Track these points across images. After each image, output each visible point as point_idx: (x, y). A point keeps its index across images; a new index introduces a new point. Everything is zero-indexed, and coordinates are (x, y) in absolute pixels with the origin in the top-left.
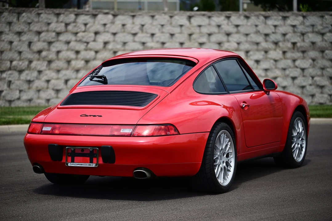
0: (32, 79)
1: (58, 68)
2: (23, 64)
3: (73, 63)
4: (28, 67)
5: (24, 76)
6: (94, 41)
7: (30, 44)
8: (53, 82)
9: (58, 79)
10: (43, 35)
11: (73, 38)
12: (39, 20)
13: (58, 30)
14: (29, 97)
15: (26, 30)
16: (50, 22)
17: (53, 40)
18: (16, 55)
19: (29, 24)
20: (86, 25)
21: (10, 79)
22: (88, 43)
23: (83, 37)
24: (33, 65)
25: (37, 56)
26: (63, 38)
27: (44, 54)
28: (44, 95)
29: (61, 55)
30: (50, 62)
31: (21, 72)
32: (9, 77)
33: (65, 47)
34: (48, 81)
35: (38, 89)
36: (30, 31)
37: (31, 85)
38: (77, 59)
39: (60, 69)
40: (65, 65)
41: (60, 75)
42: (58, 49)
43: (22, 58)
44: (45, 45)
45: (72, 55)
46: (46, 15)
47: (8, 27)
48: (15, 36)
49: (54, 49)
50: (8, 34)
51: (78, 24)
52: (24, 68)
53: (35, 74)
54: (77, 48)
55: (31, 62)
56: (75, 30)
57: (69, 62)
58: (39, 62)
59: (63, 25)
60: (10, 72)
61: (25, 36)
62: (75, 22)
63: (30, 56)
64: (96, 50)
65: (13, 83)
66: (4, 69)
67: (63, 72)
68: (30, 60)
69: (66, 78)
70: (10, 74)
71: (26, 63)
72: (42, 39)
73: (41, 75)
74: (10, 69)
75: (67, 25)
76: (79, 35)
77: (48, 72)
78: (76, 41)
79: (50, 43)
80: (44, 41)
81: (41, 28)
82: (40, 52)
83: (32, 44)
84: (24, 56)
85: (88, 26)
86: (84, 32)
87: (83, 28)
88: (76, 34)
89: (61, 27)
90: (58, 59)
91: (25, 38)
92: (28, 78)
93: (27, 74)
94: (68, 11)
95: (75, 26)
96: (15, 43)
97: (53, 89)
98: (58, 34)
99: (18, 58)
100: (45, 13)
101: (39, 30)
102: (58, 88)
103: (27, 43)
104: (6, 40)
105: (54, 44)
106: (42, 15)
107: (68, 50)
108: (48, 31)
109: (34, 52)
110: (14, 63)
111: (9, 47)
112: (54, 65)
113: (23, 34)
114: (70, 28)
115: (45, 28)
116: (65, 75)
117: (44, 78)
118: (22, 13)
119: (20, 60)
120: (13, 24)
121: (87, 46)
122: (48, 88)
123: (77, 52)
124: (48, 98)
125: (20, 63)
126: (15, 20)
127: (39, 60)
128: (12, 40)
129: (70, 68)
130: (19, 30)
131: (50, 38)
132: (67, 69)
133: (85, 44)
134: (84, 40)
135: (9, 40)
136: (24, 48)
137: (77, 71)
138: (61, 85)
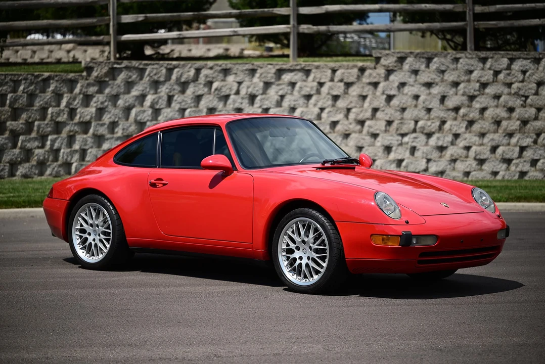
0: (445, 145)
1: (483, 131)
2: (433, 125)
3: (504, 124)
5: (433, 141)
6: (536, 94)
7: (443, 99)
8: (474, 148)
9: (482, 145)
10: (462, 86)
11: (506, 90)
12: (457, 67)
13: (483, 80)
14: (440, 169)
15: (438, 80)
16: (472, 68)
17: (476, 93)
18: (423, 114)
19: (443, 72)
20: (524, 72)
21: (414, 144)
22: (527, 97)
23: (519, 89)
24: (447, 126)
25: (453, 114)
26: (489, 90)
27: (462, 111)
28: (461, 166)
29: (488, 113)
30: (471, 122)
31: (429, 135)
32: (413, 142)
33: (493, 103)
34: (468, 148)
35: (453, 158)
36: (442, 81)
37: (444, 153)
38: (509, 118)
39: (485, 132)
40: (493, 127)
41: (486, 140)
42: (483, 105)
43: (432, 117)
44: (465, 100)
45: (503, 113)
46: (467, 60)
47: (413, 76)
48: (423, 88)
49: (477, 105)
50: (412, 86)
51: (513, 72)
52: (433, 130)
53: (450, 138)
54: (510, 104)
55: (443, 122)
56: (508, 80)
57: (498, 123)
58: (455, 123)
59: (491, 72)
60: (414, 135)
61: (437, 87)
62: (509, 68)
63: (443, 114)
64: (538, 106)
65: (418, 150)
66: (406, 131)
67: (490, 136)
68: (443, 119)
69: (494, 144)
70: (415, 138)
71: (438, 124)
72: (461, 92)
73: (459, 140)
74: (414, 131)
75: (497, 73)
76: (514, 86)
77: (467, 135)
78: (509, 94)
79: (472, 97)
80: (463, 95)
81: (459, 76)
82: (456, 109)
83: (446, 99)
84: (434, 114)
85: (528, 74)
86: (522, 81)
87: (521, 77)
88: (509, 85)
89: (488, 76)
90: (482, 118)
91: (435, 90)
92: (440, 143)
93: (438, 138)
94: (499, 53)
95: (509, 74)
96: (421, 99)
97: (475, 159)
98: (484, 85)
99: (426, 117)
100: (467, 57)
101: (457, 80)
102: (482, 157)
103: (439, 97)
104: (410, 93)
105: (477, 99)
106: (461, 60)
107: (497, 106)
108: (468, 81)
109: (449, 110)
110: (420, 124)
111: (414, 102)
112: (476, 127)
113: (434, 85)
114: (501, 76)
115: (463, 78)
116: (493, 140)
117: (461, 143)
118: (433, 58)
119: (429, 119)
120: (420, 73)
121: (525, 101)
122: (467, 157)
123: (511, 110)
124: (468, 170)
125: (429, 123)
126: (423, 67)
127: (455, 119)
128: (419, 93)
129: (500, 131)
130: (429, 80)
131: (472, 91)
132: (496, 131)
133: (524, 99)
134: (521, 93)
135: (414, 93)
136: (435, 104)
137: (510, 135)
138: (486, 153)
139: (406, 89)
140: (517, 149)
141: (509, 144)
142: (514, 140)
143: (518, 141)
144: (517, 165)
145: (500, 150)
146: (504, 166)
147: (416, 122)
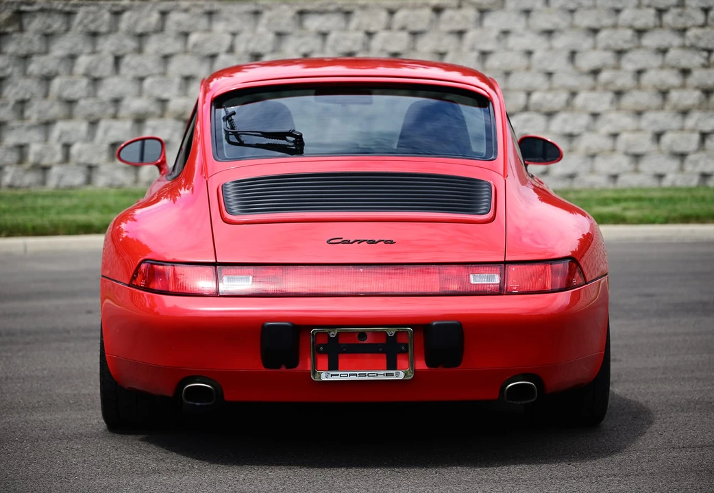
0: (576, 131)
1: (639, 108)
2: (556, 99)
3: (674, 96)
4: (569, 105)
5: (557, 124)
7: (573, 54)
8: (624, 137)
9: (638, 130)
10: (603, 35)
11: (676, 40)
12: (595, 3)
13: (639, 24)
14: (569, 170)
15: (563, 25)
16: (620, 6)
17: (625, 46)
18: (540, 81)
19: (572, 11)
20: (707, 10)
21: (525, 131)
22: (711, 51)
23: (698, 38)
24: (579, 100)
25: (589, 81)
26: (650, 41)
27: (605, 76)
28: (604, 166)
29: (646, 79)
30: (619, 94)
31: (550, 115)
32: (522, 127)
33: (655, 61)
34: (615, 136)
35: (592, 151)
36: (572, 26)
37: (575, 144)
38: (683, 86)
39: (643, 109)
40: (657, 101)
41: (644, 123)
42: (639, 66)
43: (555, 85)
44: (609, 57)
45: (672, 79)
47: (523, 19)
48: (540, 40)
49: (631, 63)
50: (521, 35)
51: (688, 10)
52: (557, 108)
53: (584, 120)
54: (684, 63)
55: (574, 94)
56: (680, 23)
57: (664, 93)
58: (592, 95)
59: (652, 12)
60: (525, 116)
61: (563, 38)
62: (680, 4)
63: (572, 82)
66: (514, 109)
67: (650, 116)
68: (573, 89)
69: (657, 128)
70: (527, 121)
71: (563, 96)
72: (601, 44)
73: (600, 122)
74: (526, 109)
75: (661, 12)
76: (691, 34)
77: (613, 116)
78: (683, 47)
79: (620, 53)
80: (606, 49)
81: (598, 19)
82: (595, 72)
83: (578, 57)
84: (557, 81)
86: (703, 26)
87: (700, 18)
88: (682, 31)
89: (647, 18)
90: (639, 87)
91: (562, 42)
92: (568, 129)
93: (565, 121)
95: (680, 15)
96: (538, 55)
97: (626, 154)
98: (640, 32)
99: (546, 86)
101: (594, 25)
102: (638, 150)
103: (566, 54)
104: (518, 48)
105: (630, 56)
107: (662, 67)
108: (615, 26)
109: (582, 74)
110: (535, 97)
111: (525, 62)
112: (628, 101)
113: (556, 34)
114: (668, 18)
115: (607, 21)
116: (655, 122)
117: (605, 128)
119: (550, 89)
120: (533, 14)
121: (708, 59)
122: (613, 150)
123: (685, 72)
124: (614, 171)
125: (549, 96)
126: (539, 4)
127: (593, 89)
128: (531, 48)
129: (667, 107)
130: (548, 26)
131: (620, 42)
132: (661, 108)
133: (705, 54)
134: (702, 44)
135: (525, 47)
136: (559, 63)
137: (685, 113)
138: (644, 143)
139: (512, 41)
140: (696, 137)
141: (682, 129)
142: (690, 122)
143: (696, 124)
144: (696, 163)
145: (666, 139)
146: (674, 164)
147: (529, 94)
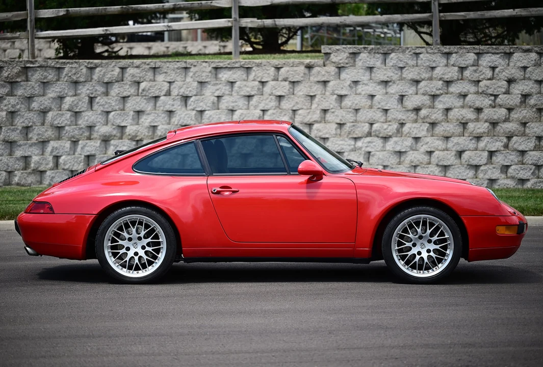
0: (404, 150)
1: (446, 134)
2: (390, 128)
3: (471, 126)
4: (399, 132)
5: (390, 145)
6: (507, 92)
7: (402, 97)
8: (436, 154)
9: (446, 149)
10: (422, 84)
11: (473, 89)
12: (417, 63)
13: (447, 77)
15: (395, 77)
16: (434, 65)
17: (438, 92)
18: (379, 115)
19: (402, 68)
20: (493, 68)
21: (369, 149)
22: (496, 96)
23: (488, 87)
24: (406, 129)
25: (412, 116)
26: (454, 89)
27: (423, 112)
29: (451, 114)
30: (433, 124)
31: (386, 138)
32: (366, 147)
33: (458, 102)
34: (430, 153)
35: (414, 164)
36: (402, 79)
37: (402, 159)
38: (477, 120)
39: (449, 135)
40: (459, 130)
41: (450, 145)
42: (447, 106)
43: (389, 119)
44: (426, 100)
45: (469, 114)
46: (428, 55)
47: (368, 73)
48: (378, 87)
49: (440, 105)
50: (366, 85)
51: (481, 68)
52: (390, 134)
53: (409, 142)
54: (478, 104)
55: (402, 124)
56: (475, 77)
57: (464, 125)
58: (415, 125)
59: (456, 68)
60: (368, 139)
61: (395, 86)
62: (476, 64)
63: (401, 116)
64: (509, 106)
65: (373, 156)
66: (360, 136)
67: (455, 140)
68: (401, 121)
69: (459, 149)
70: (370, 142)
71: (395, 126)
72: (421, 91)
73: (419, 144)
74: (369, 134)
75: (462, 69)
76: (482, 84)
77: (429, 139)
78: (477, 93)
79: (434, 97)
80: (424, 94)
81: (419, 74)
82: (417, 110)
83: (405, 99)
84: (391, 115)
85: (497, 70)
86: (491, 79)
87: (489, 73)
88: (477, 83)
89: (453, 73)
90: (446, 120)
91: (393, 89)
92: (398, 149)
93: (396, 143)
94: (464, 48)
95: (475, 71)
96: (377, 99)
97: (438, 165)
98: (448, 83)
99: (383, 119)
100: (427, 53)
101: (418, 78)
102: (446, 163)
103: (397, 96)
104: (363, 93)
105: (440, 98)
106: (421, 56)
107: (463, 107)
108: (431, 79)
109: (408, 111)
110: (376, 126)
111: (369, 103)
112: (439, 130)
113: (390, 84)
114: (467, 73)
115: (425, 75)
116: (458, 144)
117: (423, 147)
118: (390, 54)
119: (385, 121)
120: (375, 70)
121: (494, 101)
122: (429, 163)
123: (479, 110)
125: (385, 126)
126: (378, 64)
127: (416, 121)
128: (373, 93)
129: (466, 134)
130: (385, 79)
131: (434, 90)
132: (462, 135)
133: (493, 98)
134: (490, 91)
135: (368, 92)
136: (392, 104)
137: (478, 138)
138: (450, 159)
139: (360, 88)
140: (486, 154)
141: (476, 149)
142: (482, 144)
143: (486, 146)
144: (486, 172)
145: (465, 156)
146: (471, 173)
147: (372, 124)
